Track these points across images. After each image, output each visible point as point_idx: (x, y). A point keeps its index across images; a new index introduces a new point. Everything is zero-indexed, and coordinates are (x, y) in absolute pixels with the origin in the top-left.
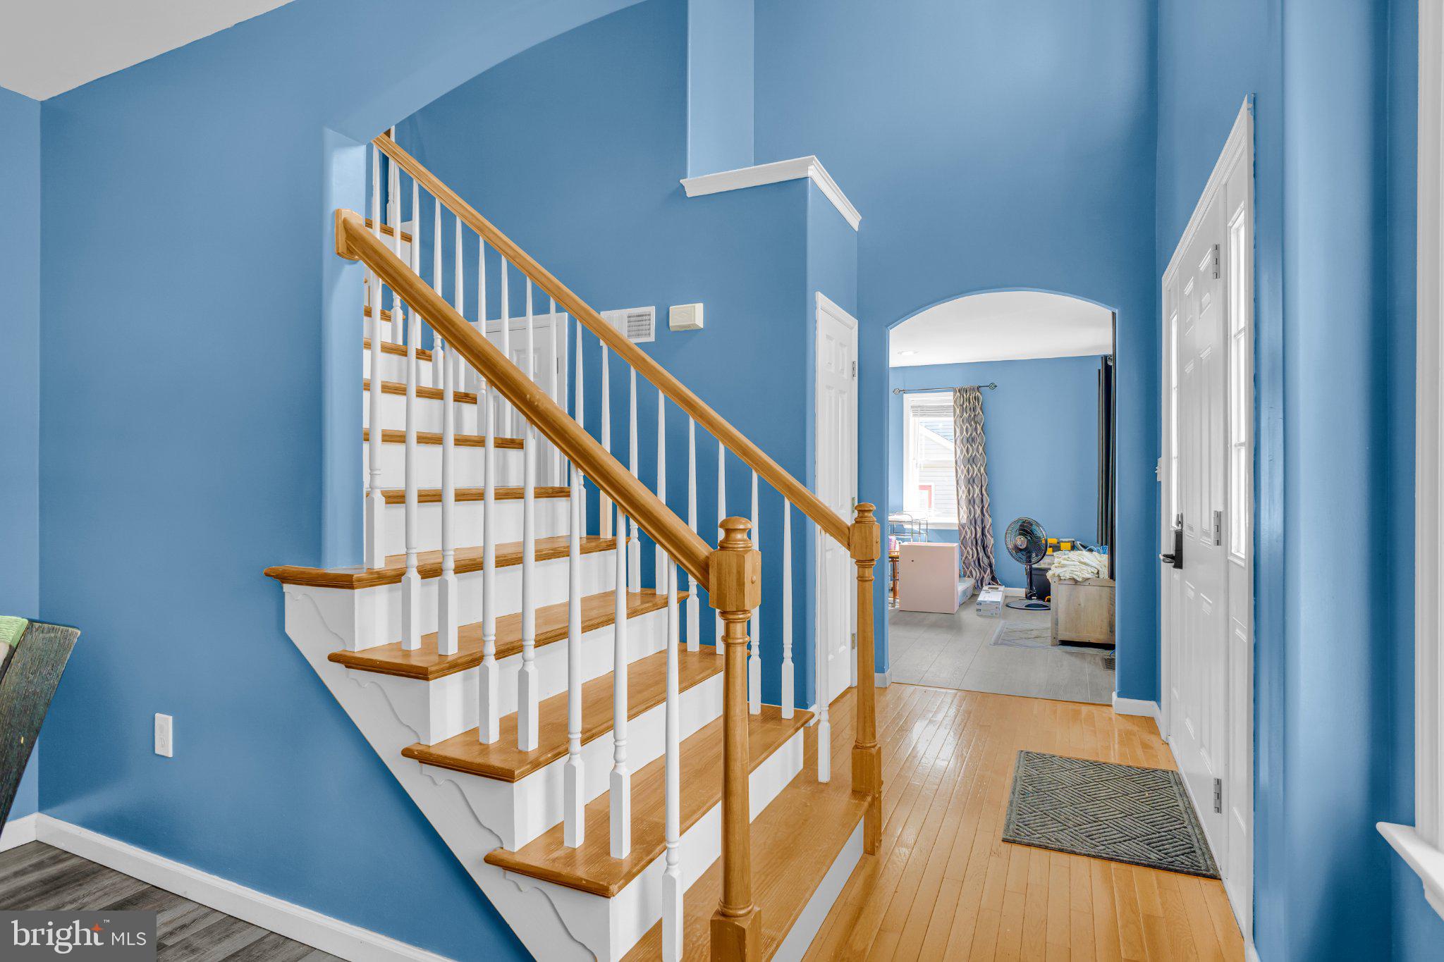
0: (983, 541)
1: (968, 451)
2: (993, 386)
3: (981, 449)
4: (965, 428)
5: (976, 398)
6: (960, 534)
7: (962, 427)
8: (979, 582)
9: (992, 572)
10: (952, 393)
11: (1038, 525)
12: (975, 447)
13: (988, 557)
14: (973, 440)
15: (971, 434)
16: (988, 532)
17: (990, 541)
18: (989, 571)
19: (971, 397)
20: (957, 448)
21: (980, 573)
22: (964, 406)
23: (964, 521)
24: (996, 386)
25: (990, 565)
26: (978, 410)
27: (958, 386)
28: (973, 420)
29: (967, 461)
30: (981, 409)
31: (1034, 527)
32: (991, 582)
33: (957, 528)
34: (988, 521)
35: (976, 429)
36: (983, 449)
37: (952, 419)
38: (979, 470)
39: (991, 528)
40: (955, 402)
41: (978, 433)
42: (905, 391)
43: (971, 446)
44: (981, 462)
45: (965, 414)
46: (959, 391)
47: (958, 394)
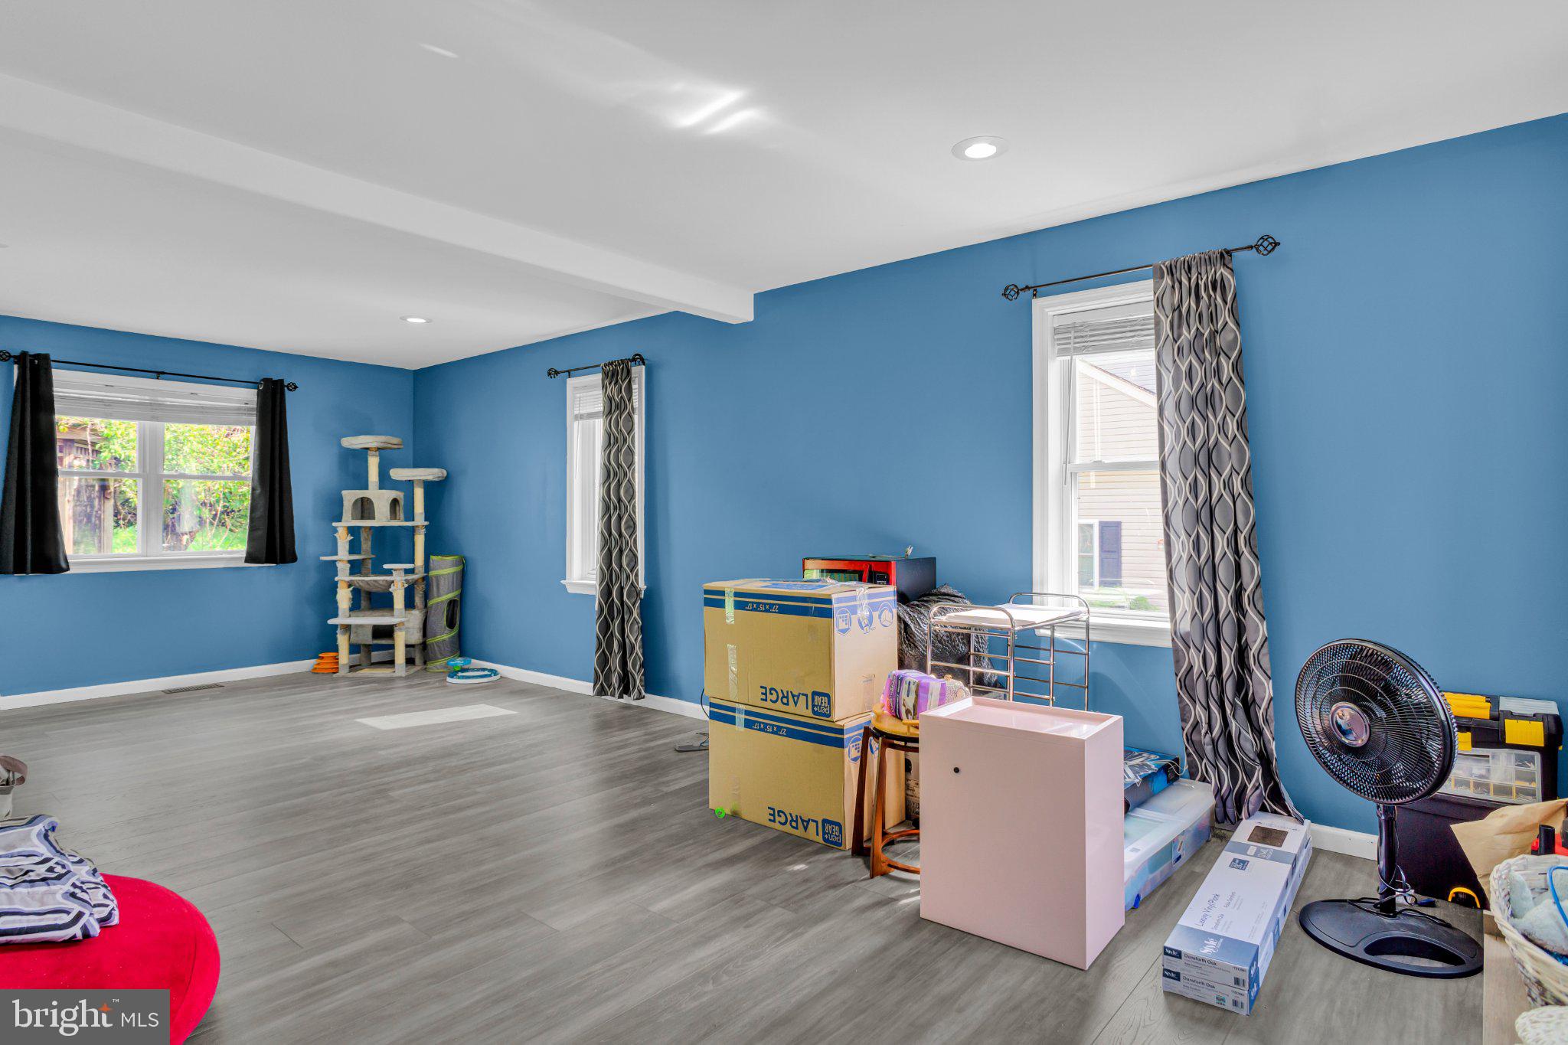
0: (1241, 685)
1: (1192, 431)
2: (1268, 245)
3: (1232, 426)
4: (1184, 368)
5: (1218, 285)
6: (1178, 663)
7: (1177, 368)
8: (1230, 803)
9: (1268, 774)
10: (1150, 283)
11: (1411, 664)
12: (1215, 422)
13: (1258, 732)
14: (1210, 400)
15: (1202, 386)
16: (1258, 661)
17: (1263, 688)
18: (1258, 773)
19: (1202, 283)
20: (1166, 428)
21: (1234, 778)
22: (1184, 310)
23: (1185, 626)
24: (1277, 244)
25: (1264, 758)
26: (1224, 316)
27: (1164, 259)
28: (1208, 345)
29: (1190, 459)
30: (1232, 312)
31: (1398, 671)
32: (1269, 804)
33: (1169, 644)
34: (1258, 631)
35: (1218, 371)
36: (1240, 425)
37: (1150, 355)
38: (1228, 485)
39: (1265, 650)
40: (1159, 302)
41: (1224, 380)
42: (1035, 291)
43: (1205, 418)
44: (1234, 461)
45: (1185, 331)
46: (1171, 273)
47: (1167, 279)
